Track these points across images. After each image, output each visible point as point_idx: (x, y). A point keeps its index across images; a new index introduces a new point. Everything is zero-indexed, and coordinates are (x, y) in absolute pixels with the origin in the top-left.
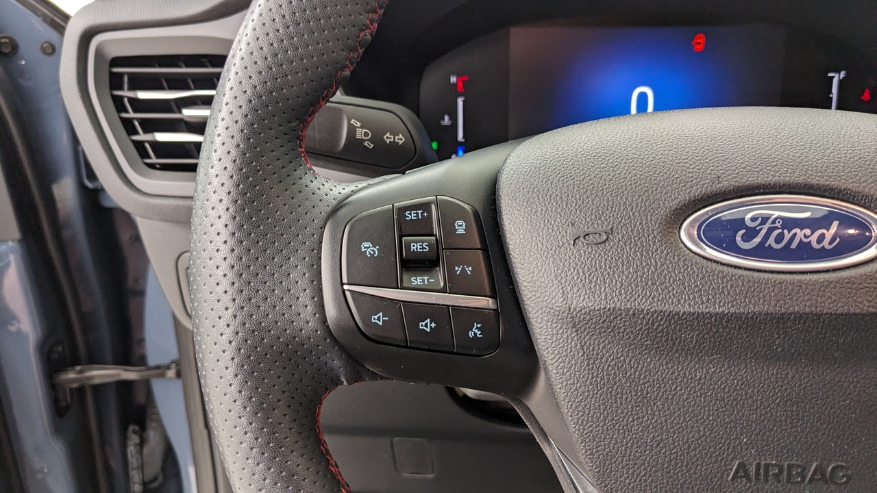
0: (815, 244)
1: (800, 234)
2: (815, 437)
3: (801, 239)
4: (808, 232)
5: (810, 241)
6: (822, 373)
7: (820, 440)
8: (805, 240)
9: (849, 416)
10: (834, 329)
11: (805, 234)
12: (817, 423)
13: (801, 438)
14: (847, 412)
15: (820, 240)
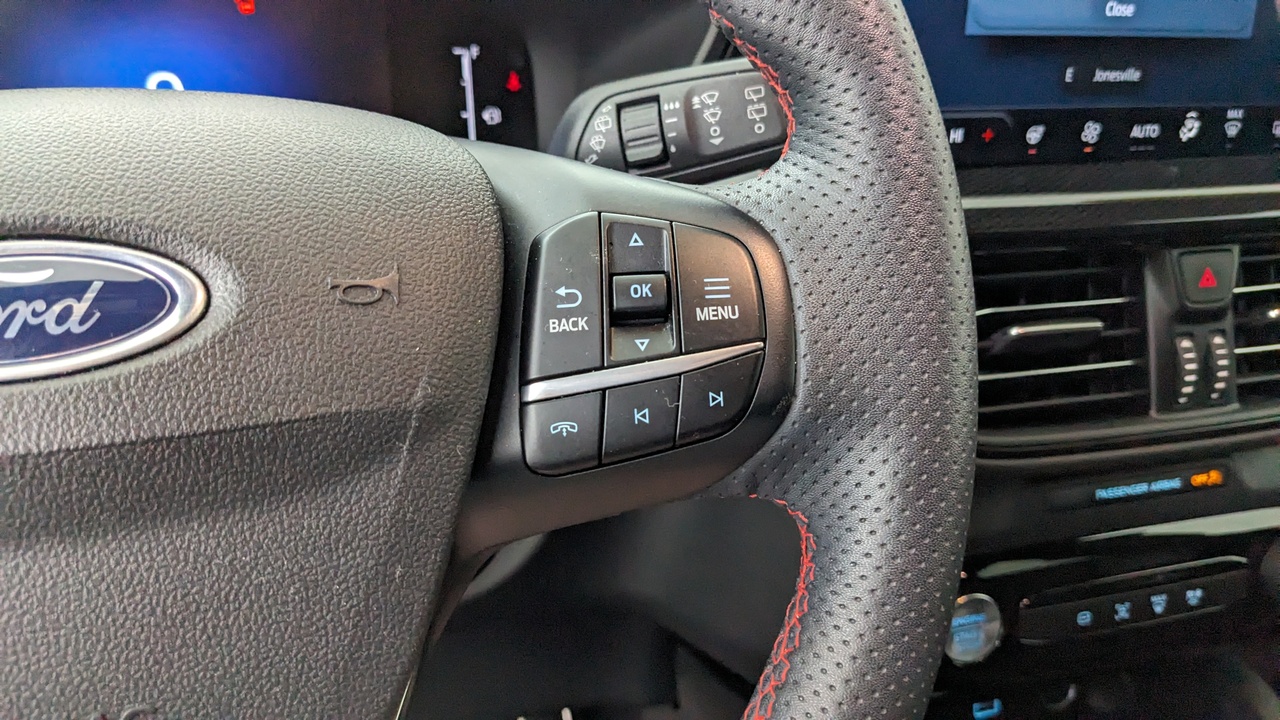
0: (53, 324)
1: (23, 310)
2: (86, 670)
3: (25, 321)
4: (40, 305)
5: (42, 324)
6: (84, 555)
7: (94, 674)
8: (34, 321)
9: (145, 621)
10: (83, 474)
11: (34, 310)
12: (85, 642)
13: (58, 676)
14: (140, 616)
15: (62, 318)
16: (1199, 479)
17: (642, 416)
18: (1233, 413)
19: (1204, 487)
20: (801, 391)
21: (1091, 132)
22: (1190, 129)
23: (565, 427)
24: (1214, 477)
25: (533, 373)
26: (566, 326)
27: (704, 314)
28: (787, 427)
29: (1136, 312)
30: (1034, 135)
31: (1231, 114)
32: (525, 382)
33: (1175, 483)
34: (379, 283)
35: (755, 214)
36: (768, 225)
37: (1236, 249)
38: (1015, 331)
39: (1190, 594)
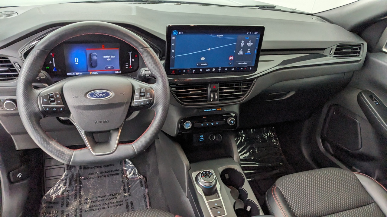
1: (101, 95)
7: (105, 118)
13: (103, 118)
15: (103, 95)
16: (218, 109)
17: (142, 103)
18: (218, 102)
19: (219, 110)
20: (154, 102)
21: (201, 70)
22: (214, 70)
23: (136, 104)
24: (220, 109)
25: (134, 99)
26: (137, 96)
27: (147, 96)
28: (153, 105)
29: (207, 90)
30: (194, 71)
31: (219, 68)
32: (134, 100)
33: (215, 110)
34: (123, 93)
35: (153, 88)
36: (153, 89)
37: (219, 84)
38: (191, 92)
39: (217, 123)
